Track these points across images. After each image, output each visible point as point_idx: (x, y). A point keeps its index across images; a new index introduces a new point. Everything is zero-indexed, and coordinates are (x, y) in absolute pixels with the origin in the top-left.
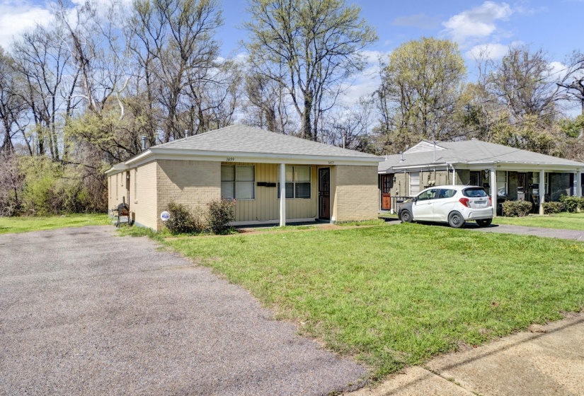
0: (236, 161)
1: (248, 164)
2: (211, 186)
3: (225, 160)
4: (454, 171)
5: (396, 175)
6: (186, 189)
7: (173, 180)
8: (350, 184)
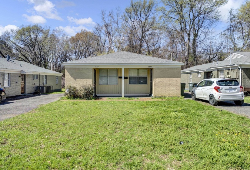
0: (99, 67)
1: (114, 68)
2: (88, 78)
3: (94, 67)
4: (241, 70)
5: (213, 72)
6: (77, 80)
7: (72, 76)
8: (162, 78)
